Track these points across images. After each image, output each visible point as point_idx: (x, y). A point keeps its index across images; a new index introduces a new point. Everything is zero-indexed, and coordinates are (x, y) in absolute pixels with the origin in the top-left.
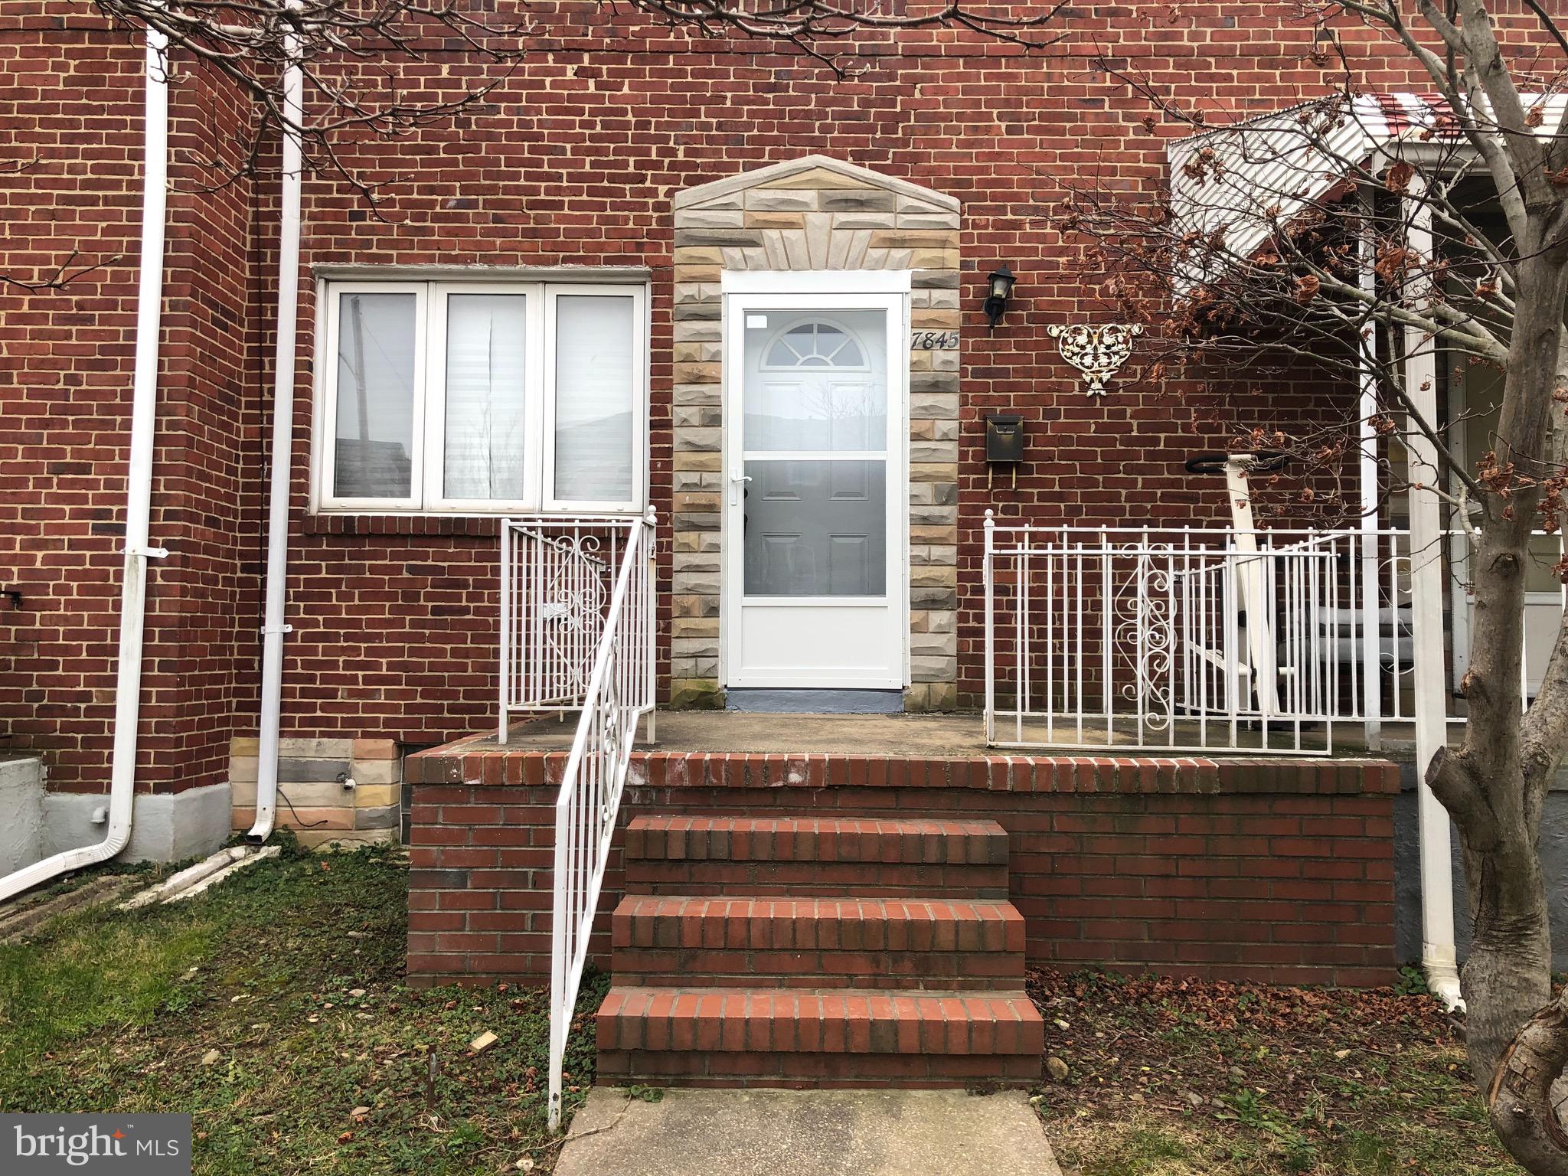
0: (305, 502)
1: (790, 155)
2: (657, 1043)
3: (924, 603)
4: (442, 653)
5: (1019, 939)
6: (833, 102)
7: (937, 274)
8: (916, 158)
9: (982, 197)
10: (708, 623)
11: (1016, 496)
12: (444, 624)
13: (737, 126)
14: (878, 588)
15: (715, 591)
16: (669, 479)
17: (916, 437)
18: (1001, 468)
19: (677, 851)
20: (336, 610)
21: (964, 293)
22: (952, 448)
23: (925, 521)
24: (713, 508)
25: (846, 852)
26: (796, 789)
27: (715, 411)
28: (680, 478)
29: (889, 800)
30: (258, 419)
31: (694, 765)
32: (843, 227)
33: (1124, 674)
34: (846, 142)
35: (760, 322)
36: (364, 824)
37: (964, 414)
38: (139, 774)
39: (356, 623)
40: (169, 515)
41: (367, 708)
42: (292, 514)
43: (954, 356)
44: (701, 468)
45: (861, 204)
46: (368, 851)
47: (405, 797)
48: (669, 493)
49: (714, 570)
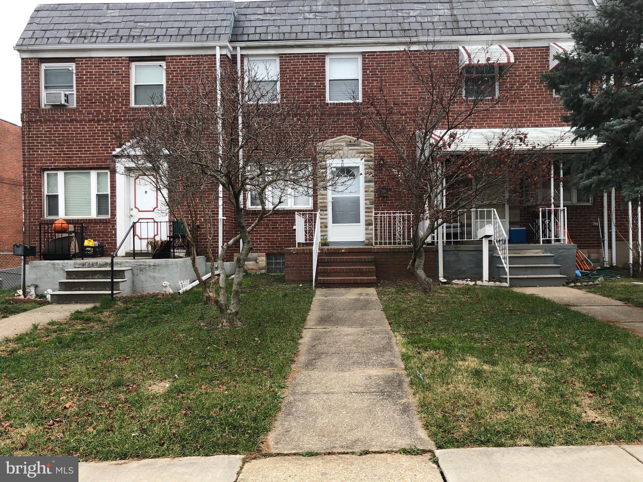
0: (246, 207)
1: (340, 135)
2: (326, 282)
3: (368, 224)
4: (274, 236)
5: (375, 270)
6: (348, 124)
7: (369, 159)
8: (365, 135)
9: (378, 143)
10: (325, 229)
11: (386, 203)
12: (274, 230)
14: (359, 222)
15: (327, 223)
16: (317, 201)
17: (366, 192)
18: (383, 197)
19: (326, 261)
21: (375, 162)
22: (373, 193)
23: (368, 208)
24: (326, 207)
25: (351, 260)
26: (343, 252)
28: (319, 201)
29: (357, 254)
31: (328, 249)
32: (351, 150)
33: (395, 235)
34: (351, 132)
35: (335, 169)
36: (260, 269)
37: (375, 187)
40: (226, 211)
41: (260, 247)
42: (244, 210)
43: (373, 175)
44: (324, 199)
45: (354, 145)
46: (262, 274)
47: (268, 264)
48: (317, 204)
49: (326, 219)
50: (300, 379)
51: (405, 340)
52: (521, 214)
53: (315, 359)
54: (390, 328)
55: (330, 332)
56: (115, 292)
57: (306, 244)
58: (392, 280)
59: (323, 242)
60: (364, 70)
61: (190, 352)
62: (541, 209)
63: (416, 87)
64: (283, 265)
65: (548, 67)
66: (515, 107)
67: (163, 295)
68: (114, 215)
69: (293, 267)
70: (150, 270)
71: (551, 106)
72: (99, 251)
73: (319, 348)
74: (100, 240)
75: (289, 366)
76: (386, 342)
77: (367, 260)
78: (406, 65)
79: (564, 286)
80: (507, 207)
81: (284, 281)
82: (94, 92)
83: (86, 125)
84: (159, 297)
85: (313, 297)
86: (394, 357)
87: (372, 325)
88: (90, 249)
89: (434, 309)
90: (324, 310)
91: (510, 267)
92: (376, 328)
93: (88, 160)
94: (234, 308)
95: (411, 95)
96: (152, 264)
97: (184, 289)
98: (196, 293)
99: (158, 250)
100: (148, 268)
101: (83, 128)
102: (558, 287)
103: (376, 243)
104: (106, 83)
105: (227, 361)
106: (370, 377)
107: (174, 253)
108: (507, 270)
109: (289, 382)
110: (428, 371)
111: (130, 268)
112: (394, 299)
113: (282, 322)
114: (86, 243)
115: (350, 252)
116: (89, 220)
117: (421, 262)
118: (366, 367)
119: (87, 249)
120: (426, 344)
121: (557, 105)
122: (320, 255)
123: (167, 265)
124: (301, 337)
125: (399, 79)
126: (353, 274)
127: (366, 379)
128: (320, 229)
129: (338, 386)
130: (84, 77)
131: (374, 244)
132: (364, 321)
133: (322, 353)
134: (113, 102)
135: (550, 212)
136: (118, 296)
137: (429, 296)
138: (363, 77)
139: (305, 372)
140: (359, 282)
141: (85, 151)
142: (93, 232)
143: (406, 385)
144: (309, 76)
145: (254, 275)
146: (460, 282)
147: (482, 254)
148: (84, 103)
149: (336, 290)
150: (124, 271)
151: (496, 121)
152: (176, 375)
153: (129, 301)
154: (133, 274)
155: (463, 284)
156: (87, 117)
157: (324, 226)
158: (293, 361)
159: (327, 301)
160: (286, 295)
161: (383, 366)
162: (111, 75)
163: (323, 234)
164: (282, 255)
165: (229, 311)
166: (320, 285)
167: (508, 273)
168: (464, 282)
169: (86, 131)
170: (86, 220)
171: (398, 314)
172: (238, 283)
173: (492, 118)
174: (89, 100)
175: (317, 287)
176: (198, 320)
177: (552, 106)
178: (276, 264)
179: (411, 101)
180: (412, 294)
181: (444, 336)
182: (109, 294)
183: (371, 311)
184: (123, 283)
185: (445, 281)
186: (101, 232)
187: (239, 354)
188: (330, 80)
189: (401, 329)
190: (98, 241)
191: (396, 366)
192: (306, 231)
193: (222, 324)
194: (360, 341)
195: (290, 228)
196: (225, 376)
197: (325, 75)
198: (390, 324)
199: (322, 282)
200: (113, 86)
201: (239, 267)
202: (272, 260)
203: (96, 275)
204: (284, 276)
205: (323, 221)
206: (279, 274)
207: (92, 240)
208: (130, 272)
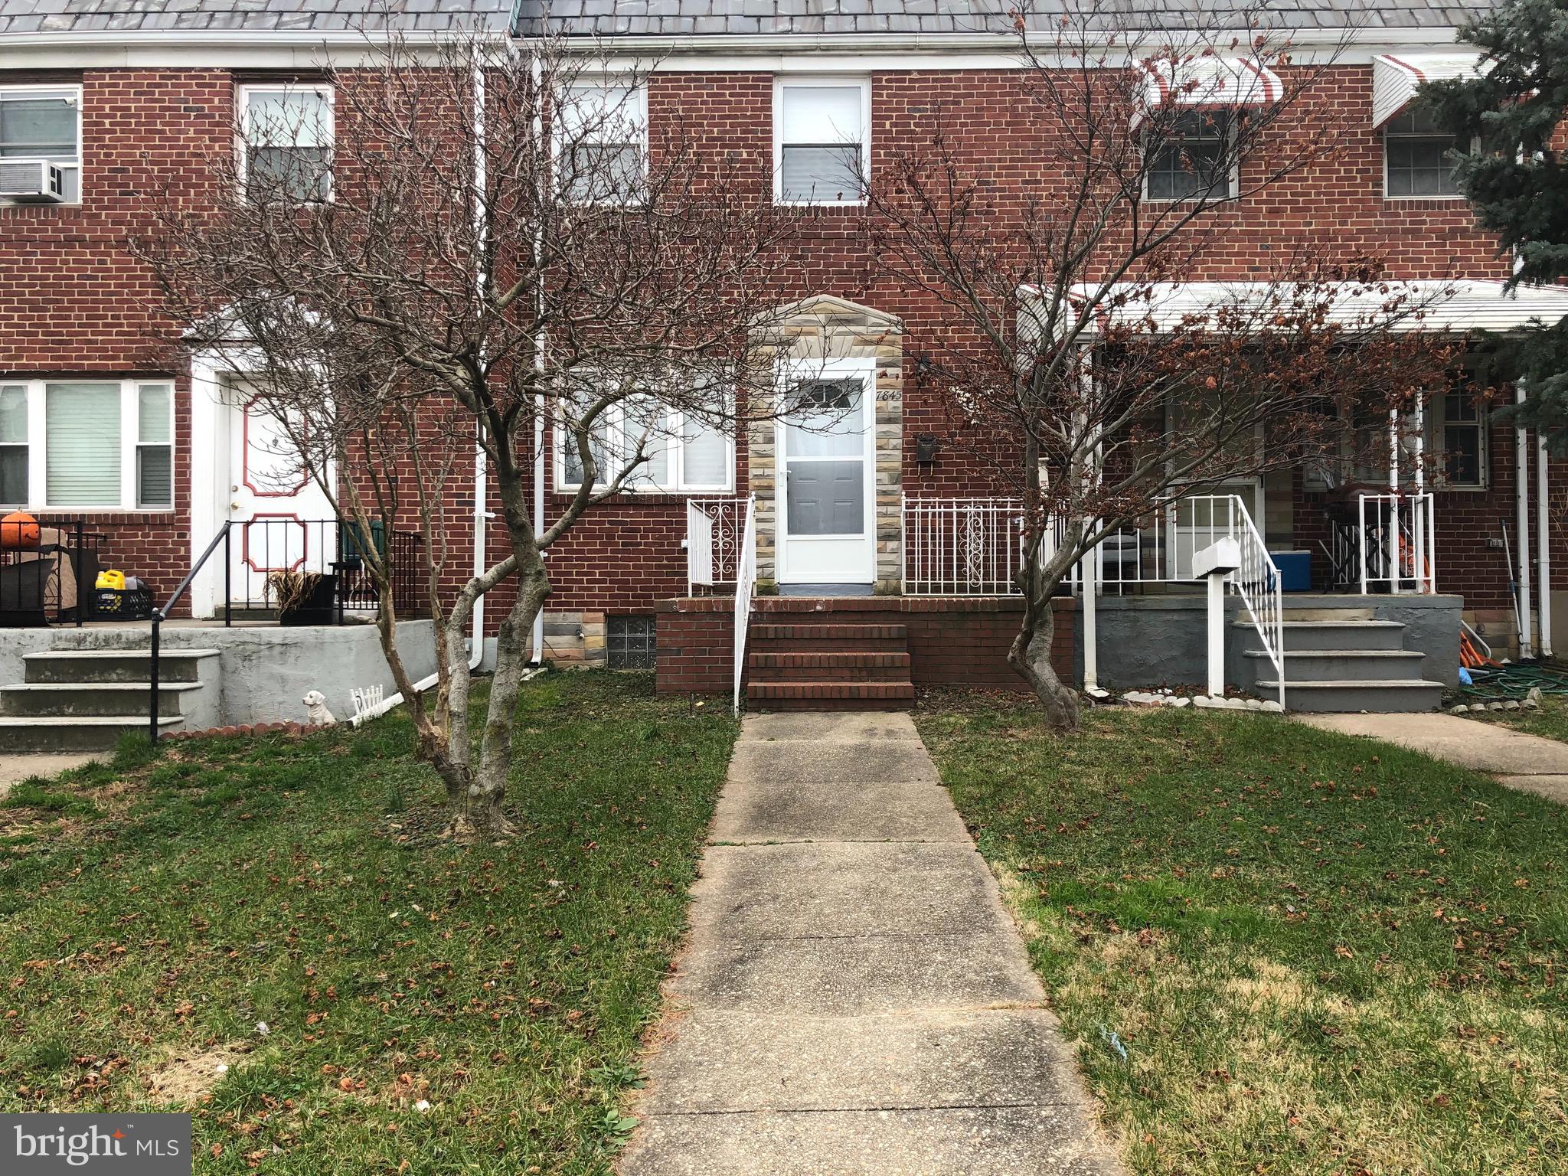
0: (551, 487)
1: (810, 295)
2: (770, 696)
3: (886, 536)
4: (628, 567)
5: (908, 663)
6: (833, 265)
7: (889, 359)
8: (879, 295)
9: (914, 316)
10: (769, 549)
11: (933, 479)
12: (628, 551)
13: (780, 279)
14: (859, 530)
15: (771, 532)
16: (746, 473)
17: (879, 448)
18: (925, 464)
19: (771, 635)
20: (571, 544)
21: (904, 369)
22: (898, 454)
23: (885, 493)
24: (770, 488)
25: (840, 635)
26: (819, 612)
27: (769, 435)
28: (753, 472)
29: (859, 617)
30: (525, 442)
31: (776, 602)
32: (839, 334)
33: (962, 565)
34: (840, 287)
35: (795, 386)
36: (589, 657)
37: (905, 435)
38: (485, 627)
39: (582, 551)
40: (495, 496)
41: (589, 596)
42: (546, 494)
43: (899, 404)
44: (764, 466)
45: (848, 322)
46: (592, 671)
47: (611, 642)
48: (747, 480)
49: (771, 521)
50: (691, 1046)
51: (1029, 892)
52: (1297, 514)
53: (741, 961)
54: (973, 846)
55: (787, 856)
56: (161, 720)
57: (716, 589)
58: (955, 691)
59: (761, 583)
60: (877, 119)
61: (333, 928)
62: (1362, 498)
63: (1016, 168)
64: (652, 646)
65: (1370, 118)
66: (1282, 225)
67: (303, 730)
68: (183, 504)
69: (679, 652)
70: (271, 658)
71: (1376, 223)
72: (140, 604)
73: (754, 914)
74: (143, 574)
75: (653, 989)
76: (966, 894)
77: (885, 635)
78: (988, 109)
79: (1436, 710)
80: (1259, 495)
81: (654, 692)
82: (132, 163)
83: (109, 255)
84: (290, 735)
85: (734, 738)
86: (1004, 953)
87: (914, 832)
88: (111, 597)
89: (1095, 782)
90: (767, 781)
91: (1285, 658)
92: (932, 845)
93: (113, 349)
94: (492, 778)
95: (1002, 190)
96: (277, 640)
97: (366, 713)
98: (398, 724)
99: (295, 601)
100: (267, 653)
101: (101, 262)
102: (1420, 716)
103: (910, 588)
104: (168, 139)
105: (447, 968)
106: (934, 1039)
107: (341, 608)
108: (1279, 666)
109: (651, 1059)
110: (1132, 1017)
111: (216, 651)
112: (970, 749)
113: (641, 824)
114: (103, 580)
115: (840, 611)
116: (115, 516)
117: (1044, 641)
118: (915, 996)
119: (105, 597)
120: (1099, 906)
121: (1393, 223)
122: (754, 618)
123: (320, 645)
124: (698, 876)
125: (973, 146)
126: (847, 673)
127: (921, 1047)
128: (754, 549)
129: (824, 1076)
130: (107, 121)
131: (903, 588)
132: (891, 819)
133: (765, 938)
134: (186, 193)
135: (1386, 506)
136: (174, 731)
137: (1072, 739)
138: (874, 139)
139: (708, 1013)
140: (864, 694)
141: (106, 325)
142: (123, 551)
143: (1066, 1076)
144: (726, 132)
145: (570, 673)
146: (1146, 697)
147: (1205, 621)
148: (104, 193)
149: (800, 719)
150: (194, 659)
151: (1230, 262)
152: (262, 1025)
153: (200, 748)
154: (223, 667)
155: (1156, 704)
156: (111, 231)
157: (767, 541)
158: (668, 969)
159: (777, 753)
160: (655, 735)
161: (973, 989)
162: (181, 117)
163: (763, 561)
164: (649, 617)
165: (474, 789)
166: (756, 703)
167: (1281, 675)
168: (1158, 698)
169: (109, 270)
170: (106, 516)
171: (992, 796)
172: (504, 701)
173: (1221, 254)
174: (119, 186)
175: (744, 709)
176: (387, 811)
177: (1380, 223)
178: (633, 642)
179: (1004, 205)
180: (1022, 735)
181: (1153, 876)
182: (143, 727)
183: (906, 786)
184: (190, 695)
185: (1103, 694)
186: (146, 551)
187: (494, 938)
188: (784, 146)
189: (1011, 849)
190: (138, 575)
191: (1016, 992)
192: (715, 552)
193: (453, 828)
194: (884, 892)
195: (673, 544)
196: (429, 1031)
197: (770, 132)
198: (971, 829)
199: (760, 695)
200: (188, 147)
201: (508, 651)
202: (623, 631)
203: (114, 669)
204: (653, 676)
205: (762, 526)
206: (641, 671)
207: (120, 574)
208: (214, 662)
